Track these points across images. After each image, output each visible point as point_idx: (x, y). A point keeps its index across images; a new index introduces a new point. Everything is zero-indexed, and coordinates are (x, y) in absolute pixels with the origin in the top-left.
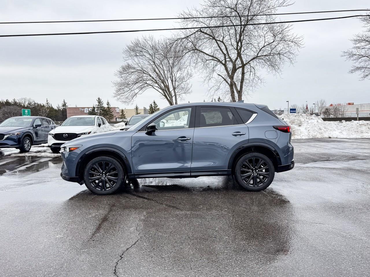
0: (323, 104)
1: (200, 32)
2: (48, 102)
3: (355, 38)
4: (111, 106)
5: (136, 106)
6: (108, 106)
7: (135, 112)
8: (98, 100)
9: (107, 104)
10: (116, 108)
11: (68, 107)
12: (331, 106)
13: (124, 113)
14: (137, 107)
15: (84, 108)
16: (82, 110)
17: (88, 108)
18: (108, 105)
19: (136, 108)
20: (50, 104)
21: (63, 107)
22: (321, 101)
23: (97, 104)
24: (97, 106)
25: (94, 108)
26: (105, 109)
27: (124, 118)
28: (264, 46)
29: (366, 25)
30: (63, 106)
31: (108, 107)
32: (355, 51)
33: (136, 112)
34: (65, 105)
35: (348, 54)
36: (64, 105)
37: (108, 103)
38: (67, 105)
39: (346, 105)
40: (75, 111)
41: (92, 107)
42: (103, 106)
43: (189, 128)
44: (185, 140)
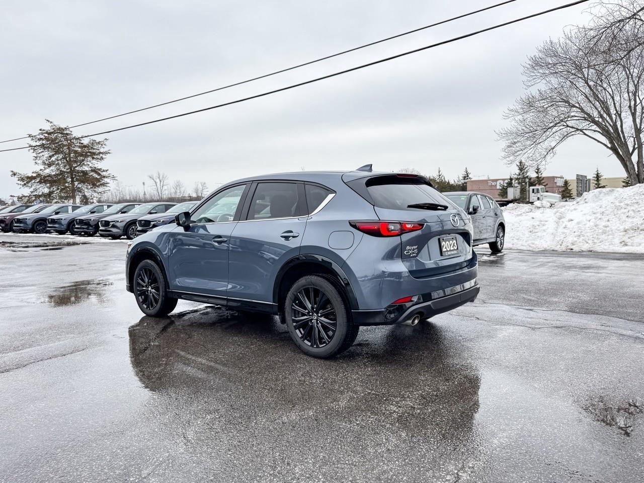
2: (440, 173)
4: (544, 175)
5: (596, 173)
6: (537, 175)
7: (594, 184)
8: (519, 164)
9: (536, 171)
10: (557, 177)
11: (472, 180)
13: (569, 188)
14: (598, 173)
15: (496, 180)
16: (493, 184)
17: (504, 180)
18: (537, 173)
19: (595, 176)
20: (443, 177)
21: (464, 180)
23: (518, 172)
24: (516, 176)
25: (511, 179)
26: (532, 180)
27: (568, 197)
30: (464, 178)
31: (538, 177)
33: (596, 184)
34: (468, 176)
36: (466, 177)
37: (538, 169)
38: (470, 176)
40: (481, 187)
41: (509, 177)
42: (527, 175)
43: (233, 220)
44: (221, 242)
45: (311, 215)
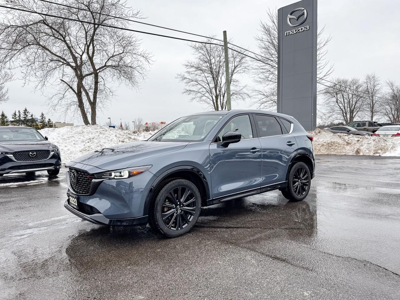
0: (140, 122)
1: (43, 23)
3: (186, 63)
12: (146, 124)
22: (139, 119)
28: (113, 56)
29: (195, 53)
32: (187, 75)
35: (180, 76)
39: (159, 123)
43: (253, 137)
44: (256, 152)
45: (290, 133)
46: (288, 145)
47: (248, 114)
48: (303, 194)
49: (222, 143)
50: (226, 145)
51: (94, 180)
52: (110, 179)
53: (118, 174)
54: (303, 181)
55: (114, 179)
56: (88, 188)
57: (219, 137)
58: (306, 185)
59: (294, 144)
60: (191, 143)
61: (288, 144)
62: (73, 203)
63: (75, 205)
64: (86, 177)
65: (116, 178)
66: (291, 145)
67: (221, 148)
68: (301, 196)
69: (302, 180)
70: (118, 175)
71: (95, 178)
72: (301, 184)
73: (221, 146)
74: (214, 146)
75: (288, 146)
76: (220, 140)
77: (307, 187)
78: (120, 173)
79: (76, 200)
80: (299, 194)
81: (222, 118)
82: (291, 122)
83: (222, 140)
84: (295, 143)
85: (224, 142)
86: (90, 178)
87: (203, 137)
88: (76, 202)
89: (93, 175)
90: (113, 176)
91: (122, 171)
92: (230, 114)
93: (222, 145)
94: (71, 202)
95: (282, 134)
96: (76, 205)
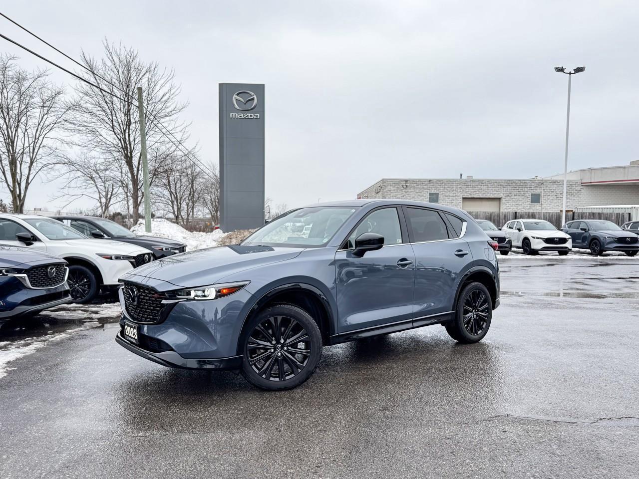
43: (403, 243)
44: (406, 265)
45: (460, 237)
46: (456, 255)
47: (396, 206)
48: (479, 332)
49: (354, 250)
50: (360, 254)
51: (164, 302)
52: (188, 300)
53: (200, 293)
54: (480, 313)
55: (194, 299)
56: (155, 313)
57: (350, 241)
58: (484, 321)
59: (467, 254)
60: (308, 249)
61: (457, 253)
62: (130, 335)
63: (134, 338)
64: (153, 297)
65: (196, 298)
66: (461, 256)
67: (353, 258)
68: (474, 335)
69: (478, 311)
70: (200, 295)
71: (166, 299)
72: (477, 317)
73: (353, 256)
74: (342, 255)
75: (457, 257)
76: (351, 246)
77: (485, 324)
78: (204, 291)
79: (135, 330)
80: (472, 332)
81: (355, 212)
82: (462, 220)
83: (354, 246)
84: (468, 252)
85: (357, 248)
86: (159, 298)
87: (325, 241)
88: (136, 334)
89: (163, 293)
90: (192, 296)
91: (206, 289)
92: (367, 207)
93: (354, 254)
94: (127, 333)
95: (449, 238)
96: (136, 338)
